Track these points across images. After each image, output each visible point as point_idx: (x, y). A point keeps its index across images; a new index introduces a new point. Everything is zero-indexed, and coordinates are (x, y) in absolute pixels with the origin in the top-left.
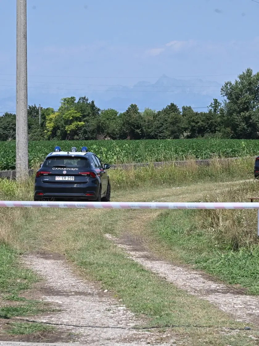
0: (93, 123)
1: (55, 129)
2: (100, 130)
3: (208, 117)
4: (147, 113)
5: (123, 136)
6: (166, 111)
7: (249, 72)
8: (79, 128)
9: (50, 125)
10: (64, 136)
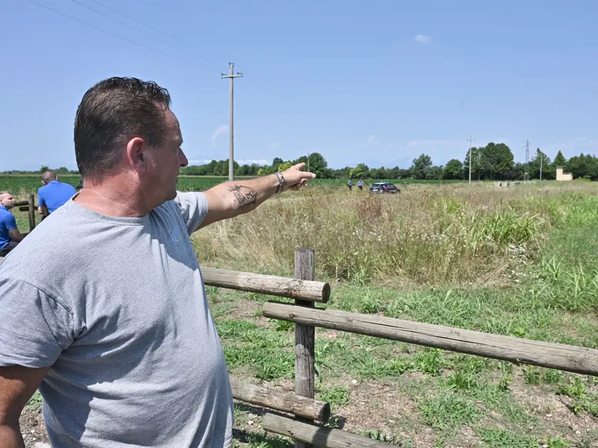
0: (366, 174)
1: (353, 175)
2: (369, 176)
3: (408, 171)
4: (388, 170)
5: (377, 178)
6: (394, 169)
7: (423, 155)
8: (361, 175)
9: (351, 174)
10: (356, 177)
